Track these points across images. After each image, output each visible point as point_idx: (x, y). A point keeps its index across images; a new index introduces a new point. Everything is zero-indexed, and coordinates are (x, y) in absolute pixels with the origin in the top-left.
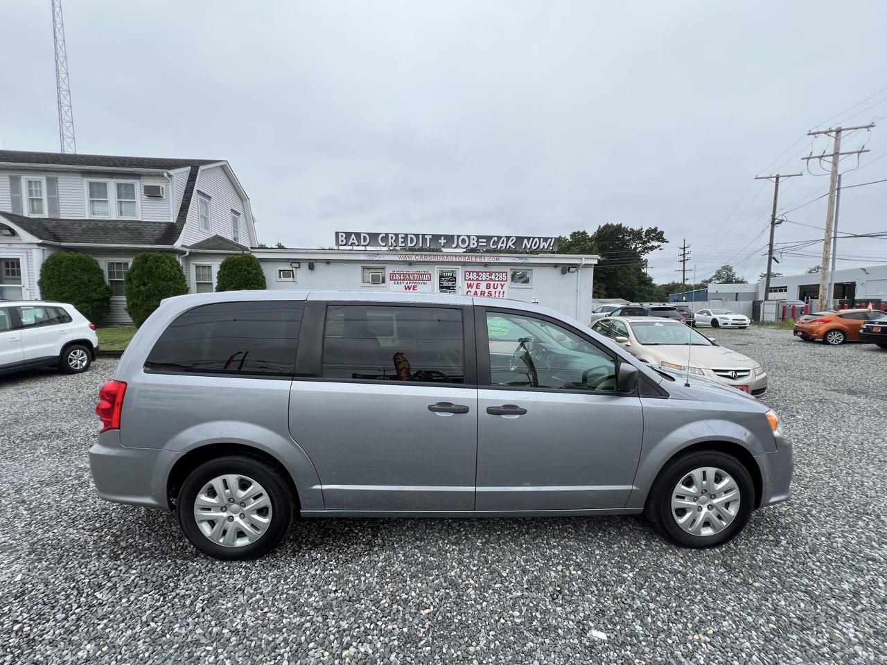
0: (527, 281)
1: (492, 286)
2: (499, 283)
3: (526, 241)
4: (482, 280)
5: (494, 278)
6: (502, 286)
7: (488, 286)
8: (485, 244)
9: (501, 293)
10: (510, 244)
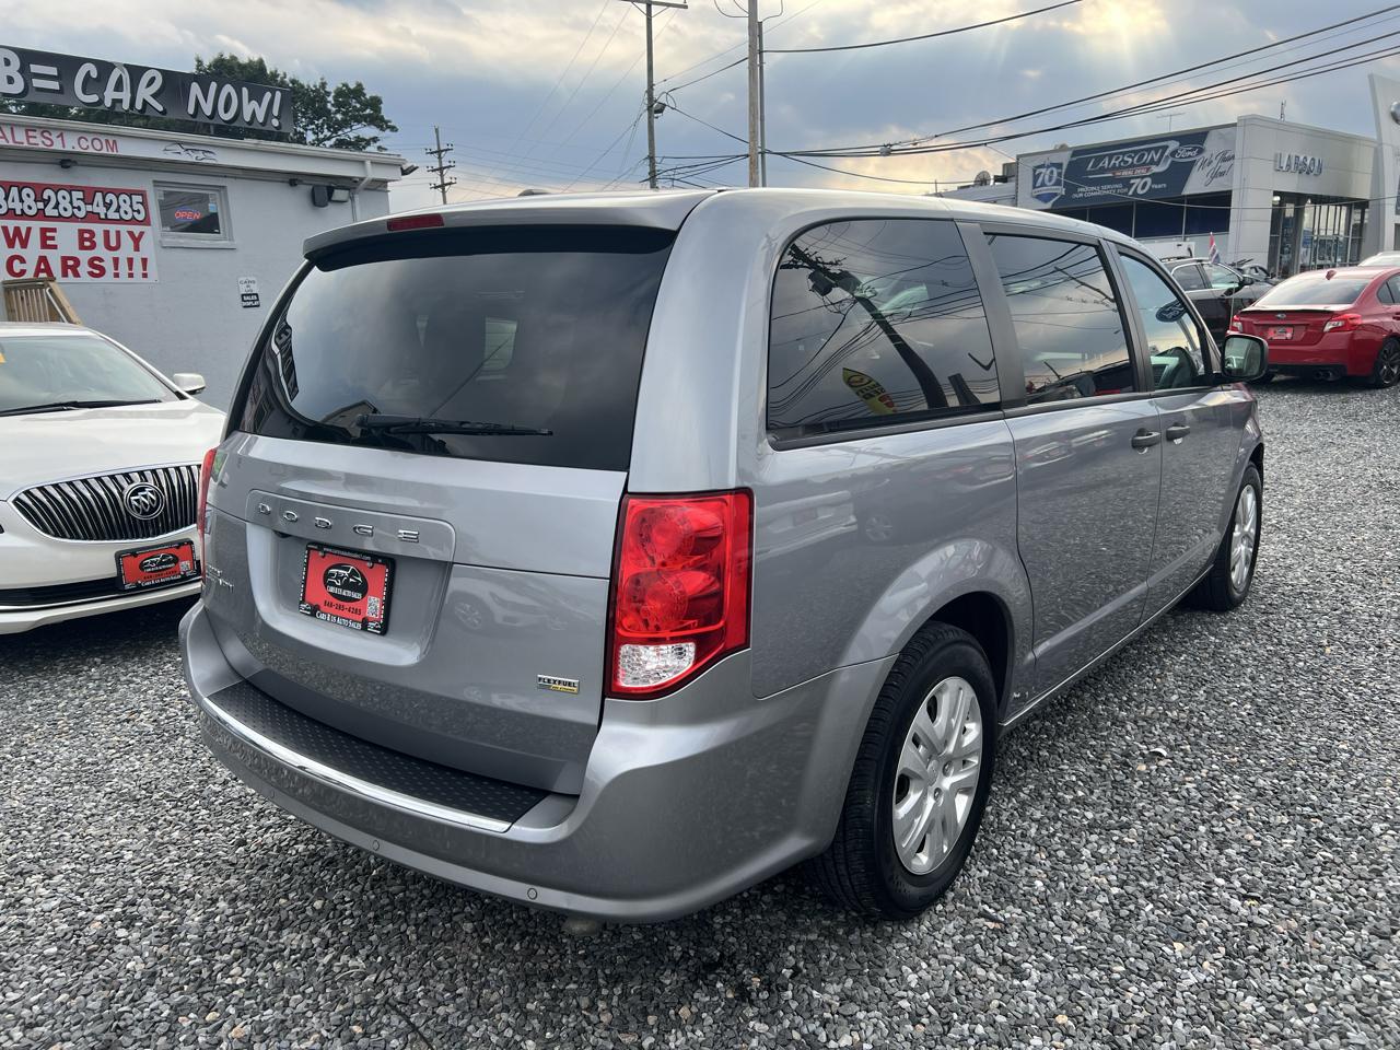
0: (209, 224)
1: (99, 239)
2: (124, 229)
3: (195, 89)
4: (60, 218)
5: (101, 210)
6: (136, 240)
7: (86, 240)
8: (55, 85)
9: (138, 265)
10: (145, 93)
